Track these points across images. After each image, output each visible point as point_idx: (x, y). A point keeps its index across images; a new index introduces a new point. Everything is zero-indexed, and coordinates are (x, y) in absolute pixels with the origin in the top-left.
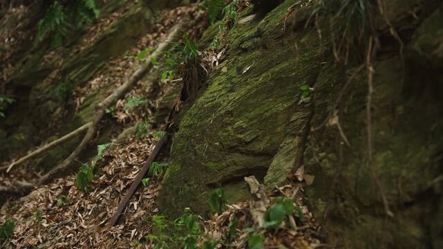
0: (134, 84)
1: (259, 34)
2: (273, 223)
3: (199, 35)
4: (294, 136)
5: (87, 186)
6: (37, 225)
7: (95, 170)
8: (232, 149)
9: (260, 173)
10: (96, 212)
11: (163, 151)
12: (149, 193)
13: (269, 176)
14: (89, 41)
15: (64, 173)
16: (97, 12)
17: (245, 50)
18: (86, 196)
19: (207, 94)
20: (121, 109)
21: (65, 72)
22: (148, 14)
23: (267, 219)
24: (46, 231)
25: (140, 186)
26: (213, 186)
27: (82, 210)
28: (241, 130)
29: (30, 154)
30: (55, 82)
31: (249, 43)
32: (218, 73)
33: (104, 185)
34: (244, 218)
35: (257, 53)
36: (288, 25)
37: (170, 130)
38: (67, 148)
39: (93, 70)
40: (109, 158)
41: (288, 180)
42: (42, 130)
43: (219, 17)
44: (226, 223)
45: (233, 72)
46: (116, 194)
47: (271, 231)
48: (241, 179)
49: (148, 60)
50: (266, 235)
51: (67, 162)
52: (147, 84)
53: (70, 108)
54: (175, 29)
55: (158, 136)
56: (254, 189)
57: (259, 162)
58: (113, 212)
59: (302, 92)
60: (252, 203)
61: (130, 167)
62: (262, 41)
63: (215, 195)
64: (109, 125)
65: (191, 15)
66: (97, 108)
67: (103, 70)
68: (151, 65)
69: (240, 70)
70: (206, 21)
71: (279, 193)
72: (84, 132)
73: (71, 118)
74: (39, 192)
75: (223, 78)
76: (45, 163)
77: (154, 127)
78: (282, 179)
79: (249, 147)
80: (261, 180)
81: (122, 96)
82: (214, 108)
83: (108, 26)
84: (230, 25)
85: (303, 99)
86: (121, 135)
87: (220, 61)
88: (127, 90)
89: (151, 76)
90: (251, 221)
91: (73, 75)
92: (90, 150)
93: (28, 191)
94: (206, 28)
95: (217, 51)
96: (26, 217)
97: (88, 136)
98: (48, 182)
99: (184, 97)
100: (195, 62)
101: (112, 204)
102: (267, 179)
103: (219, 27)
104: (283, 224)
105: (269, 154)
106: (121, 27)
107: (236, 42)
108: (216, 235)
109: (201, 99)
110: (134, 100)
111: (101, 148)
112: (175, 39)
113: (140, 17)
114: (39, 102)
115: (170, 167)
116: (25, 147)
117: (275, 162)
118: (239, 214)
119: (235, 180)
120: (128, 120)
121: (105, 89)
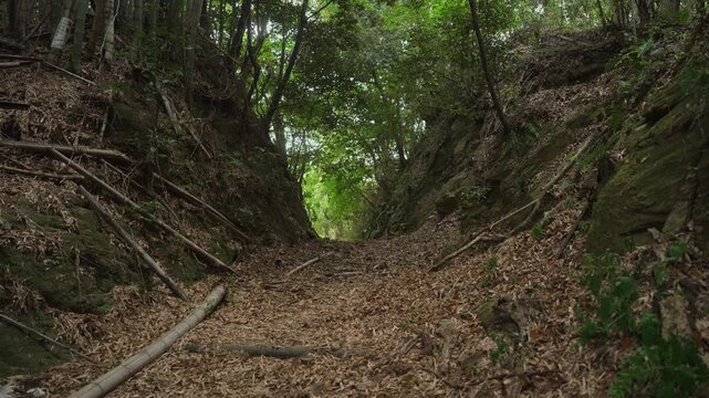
0: (564, 174)
1: (651, 136)
2: (673, 258)
3: (605, 141)
4: (684, 200)
5: (539, 236)
6: (510, 259)
7: (543, 227)
8: (637, 211)
9: (659, 226)
10: (545, 252)
11: (587, 214)
12: (579, 240)
13: (666, 227)
14: (533, 152)
15: (523, 229)
16: (537, 135)
17: (641, 148)
18: (539, 242)
19: (615, 177)
20: (557, 190)
21: (520, 171)
22: (570, 132)
23: (668, 255)
24: (515, 262)
25: (573, 236)
26: (625, 235)
27: (536, 250)
28: (643, 198)
29: (503, 219)
30: (515, 177)
31: (644, 143)
32: (623, 163)
33: (550, 236)
34: (650, 255)
35: (652, 148)
36: (674, 128)
37: (591, 201)
38: (524, 215)
39: (538, 168)
40: (552, 219)
41: (681, 230)
42: (508, 204)
43: (619, 128)
44: (637, 258)
45: (634, 162)
46: (557, 240)
47: (671, 264)
48: (646, 229)
49: (572, 159)
50: (667, 266)
51: (525, 222)
52: (572, 174)
53: (524, 191)
54: (589, 138)
55: (583, 205)
56: (655, 237)
57: (658, 219)
58: (556, 251)
59: (688, 171)
60: (655, 245)
61: (565, 225)
62: (654, 140)
63: (627, 241)
64: (549, 199)
65: (599, 129)
66: (541, 190)
67: (543, 168)
68: (574, 162)
69: (638, 161)
70: (610, 132)
71: (674, 239)
72: (534, 205)
73: (525, 197)
74: (510, 240)
75: (627, 166)
76: (512, 224)
77: (580, 199)
78: (677, 229)
79: (650, 209)
80: (660, 230)
81: (556, 183)
82: (622, 185)
83: (545, 142)
84: (628, 133)
85: (689, 176)
86: (558, 206)
87: (623, 156)
88: (560, 178)
89: (574, 169)
90: (654, 257)
91: (525, 172)
92: (539, 215)
93: (503, 240)
94: (610, 136)
95: (621, 150)
96: (504, 254)
97: (536, 207)
98: (514, 234)
99: (599, 179)
100: (606, 158)
101: (556, 247)
102: (664, 230)
103: (621, 135)
104: (680, 260)
105: (666, 213)
106: (553, 142)
107: (634, 143)
108: (630, 266)
109: (613, 181)
110: (565, 184)
111: (546, 213)
112: (589, 145)
113: (565, 134)
114: (506, 189)
115: (592, 224)
116: (499, 215)
117: (670, 218)
118: (645, 252)
119: (642, 230)
120: (561, 196)
121: (545, 179)
